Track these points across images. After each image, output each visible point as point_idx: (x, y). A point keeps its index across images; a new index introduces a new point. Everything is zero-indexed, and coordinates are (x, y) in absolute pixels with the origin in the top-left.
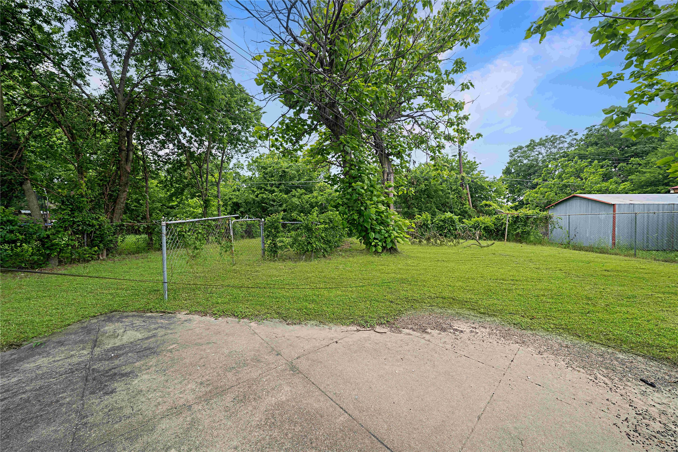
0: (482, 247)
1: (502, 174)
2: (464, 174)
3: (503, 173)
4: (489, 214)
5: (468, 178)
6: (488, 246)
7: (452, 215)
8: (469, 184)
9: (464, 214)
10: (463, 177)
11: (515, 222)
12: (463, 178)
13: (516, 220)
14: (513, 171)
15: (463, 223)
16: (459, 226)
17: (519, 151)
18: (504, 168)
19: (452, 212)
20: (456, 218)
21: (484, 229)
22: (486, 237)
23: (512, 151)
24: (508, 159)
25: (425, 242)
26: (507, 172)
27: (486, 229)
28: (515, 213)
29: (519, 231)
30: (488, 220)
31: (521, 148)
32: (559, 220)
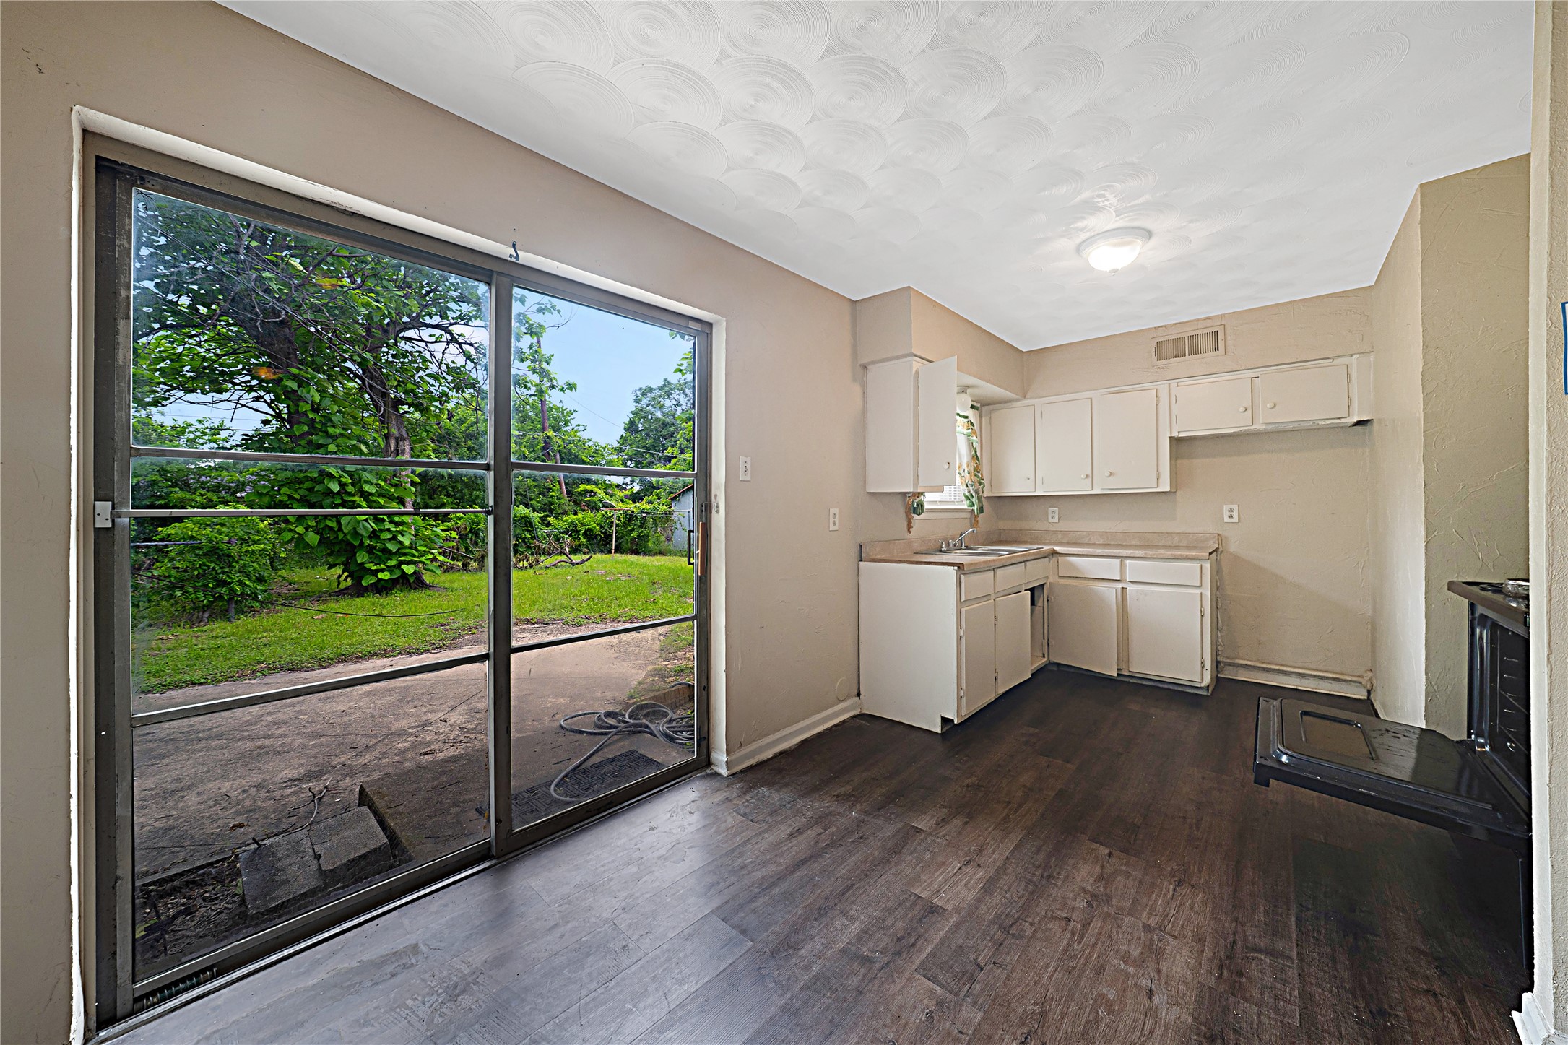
0: (573, 564)
1: (623, 432)
2: (550, 433)
3: (625, 429)
4: (594, 507)
5: (557, 440)
6: (583, 562)
7: (527, 511)
8: (559, 451)
9: (548, 509)
10: (548, 437)
11: (630, 520)
12: (547, 441)
13: (630, 517)
14: (641, 427)
15: (549, 524)
16: (542, 531)
17: (649, 394)
18: (627, 421)
19: (527, 505)
20: (536, 516)
21: (585, 534)
22: (587, 548)
23: (638, 393)
24: (632, 407)
25: (474, 565)
26: (631, 427)
27: (589, 534)
28: (630, 506)
29: (634, 534)
30: (588, 518)
31: (651, 390)
32: (681, 518)
